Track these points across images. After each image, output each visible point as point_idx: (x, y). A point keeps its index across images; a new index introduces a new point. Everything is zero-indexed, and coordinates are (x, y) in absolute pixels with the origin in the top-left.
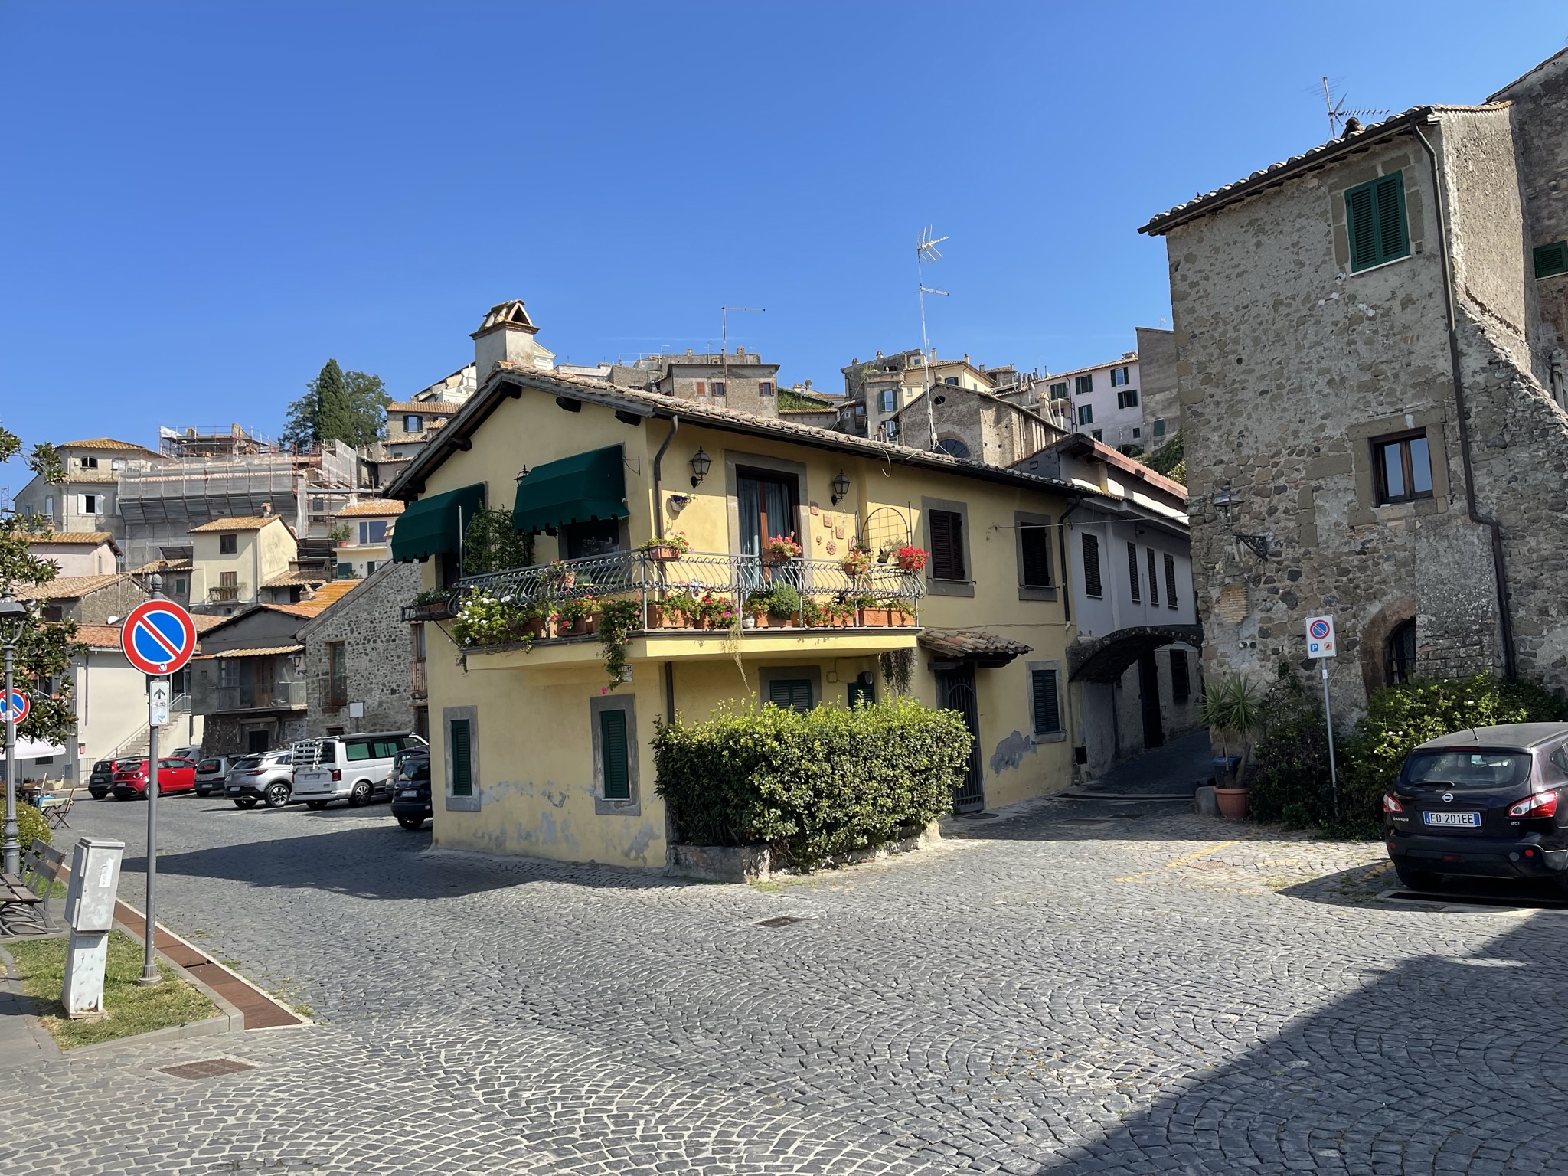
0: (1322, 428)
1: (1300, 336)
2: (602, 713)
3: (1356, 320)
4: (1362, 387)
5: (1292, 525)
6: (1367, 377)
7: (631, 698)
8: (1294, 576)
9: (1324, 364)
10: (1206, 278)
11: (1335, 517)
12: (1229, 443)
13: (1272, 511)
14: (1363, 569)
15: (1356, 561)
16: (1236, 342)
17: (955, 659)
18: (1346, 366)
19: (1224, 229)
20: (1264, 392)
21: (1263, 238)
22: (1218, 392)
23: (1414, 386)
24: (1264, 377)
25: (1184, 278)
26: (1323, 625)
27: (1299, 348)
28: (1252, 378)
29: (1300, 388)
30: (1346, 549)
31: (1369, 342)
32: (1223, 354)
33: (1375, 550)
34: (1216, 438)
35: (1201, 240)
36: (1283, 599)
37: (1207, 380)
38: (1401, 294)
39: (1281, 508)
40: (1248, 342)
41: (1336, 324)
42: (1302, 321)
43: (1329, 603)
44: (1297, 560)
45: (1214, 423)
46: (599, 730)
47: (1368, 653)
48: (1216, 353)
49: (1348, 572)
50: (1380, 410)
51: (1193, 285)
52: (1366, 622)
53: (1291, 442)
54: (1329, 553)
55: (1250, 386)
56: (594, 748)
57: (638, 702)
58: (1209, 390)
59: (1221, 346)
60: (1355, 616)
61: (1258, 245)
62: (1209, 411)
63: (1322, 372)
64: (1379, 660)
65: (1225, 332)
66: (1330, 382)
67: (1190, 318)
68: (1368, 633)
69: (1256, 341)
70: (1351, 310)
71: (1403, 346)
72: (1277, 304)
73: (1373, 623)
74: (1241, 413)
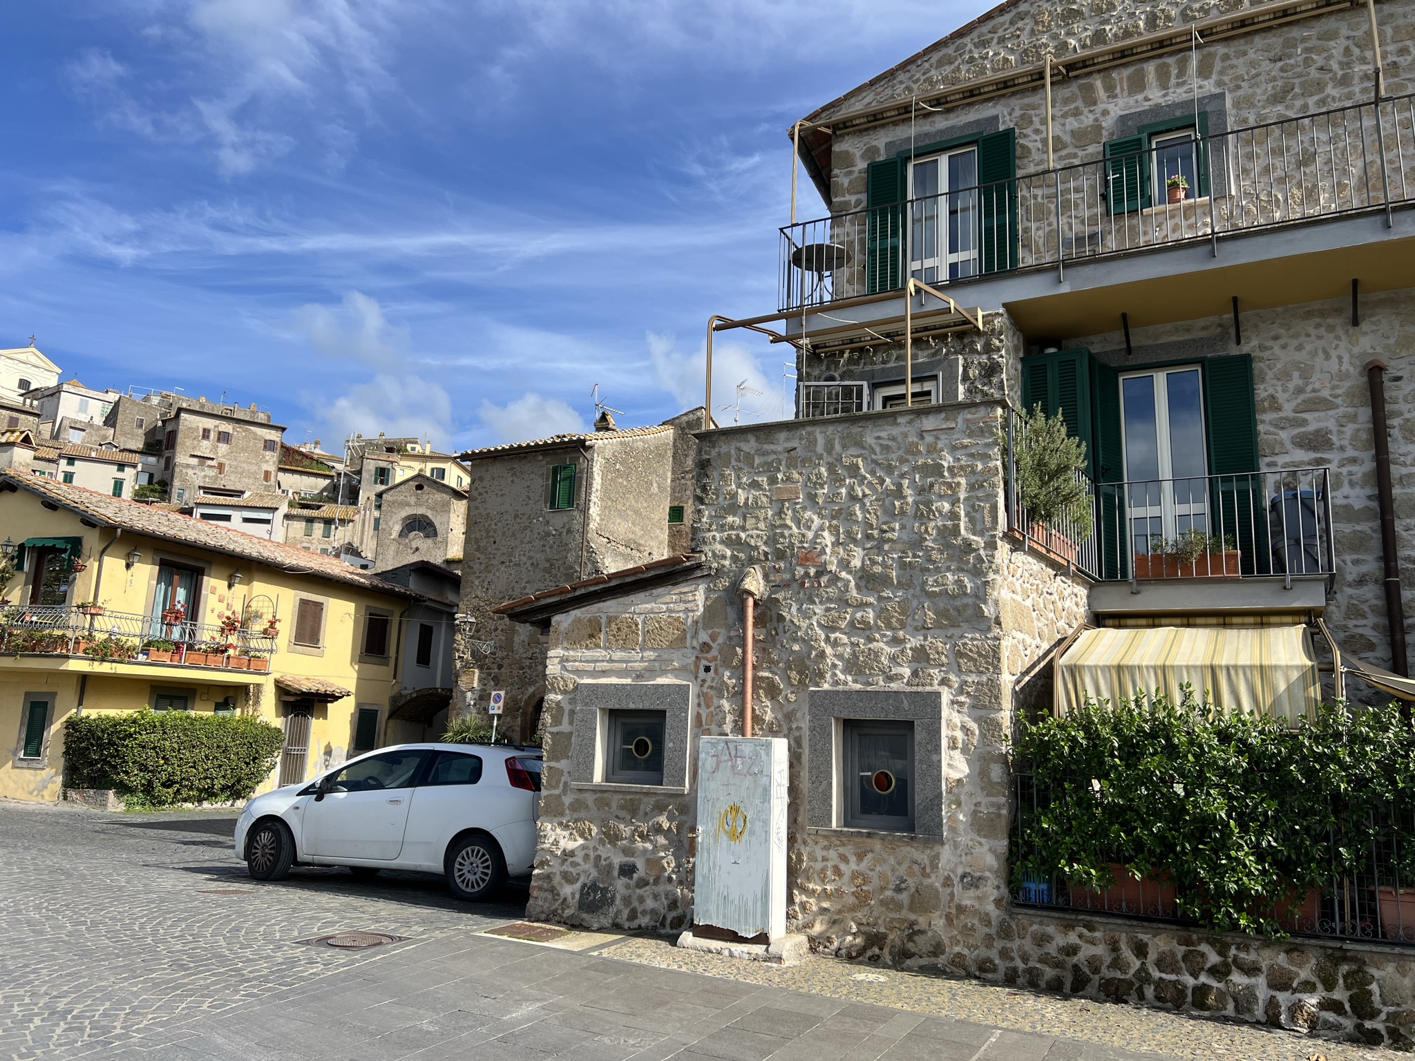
0: (525, 588)
1: (523, 536)
2: (32, 703)
3: (548, 534)
4: (545, 570)
5: (503, 638)
6: (548, 565)
7: (54, 695)
8: (500, 667)
9: (531, 554)
10: (487, 492)
11: (522, 637)
12: (483, 587)
13: (496, 629)
14: (530, 668)
15: (528, 662)
16: (495, 531)
17: (296, 694)
18: (540, 557)
19: (498, 469)
20: (503, 563)
21: (515, 479)
22: (482, 557)
23: (565, 575)
24: (504, 554)
25: (476, 489)
26: (499, 696)
27: (522, 542)
28: (499, 553)
29: (519, 565)
30: (524, 656)
31: (551, 547)
32: (488, 537)
33: (537, 658)
34: (477, 583)
35: (487, 471)
36: (493, 679)
37: (478, 549)
38: (567, 527)
39: (500, 628)
40: (500, 533)
41: (539, 534)
42: (525, 528)
43: (512, 684)
44: (503, 659)
45: (477, 574)
46: (27, 714)
47: (525, 714)
48: (485, 535)
49: (523, 668)
50: (550, 584)
51: (480, 494)
52: (526, 697)
53: (510, 593)
54: (517, 657)
55: (497, 557)
56: (21, 724)
57: (58, 698)
58: (478, 555)
59: (488, 532)
60: (522, 693)
61: (513, 481)
62: (476, 567)
63: (530, 558)
64: (528, 717)
65: (490, 525)
66: (532, 564)
67: (476, 512)
68: (527, 703)
69: (504, 533)
70: (546, 529)
71: (564, 553)
72: (516, 516)
73: (529, 697)
74: (490, 572)
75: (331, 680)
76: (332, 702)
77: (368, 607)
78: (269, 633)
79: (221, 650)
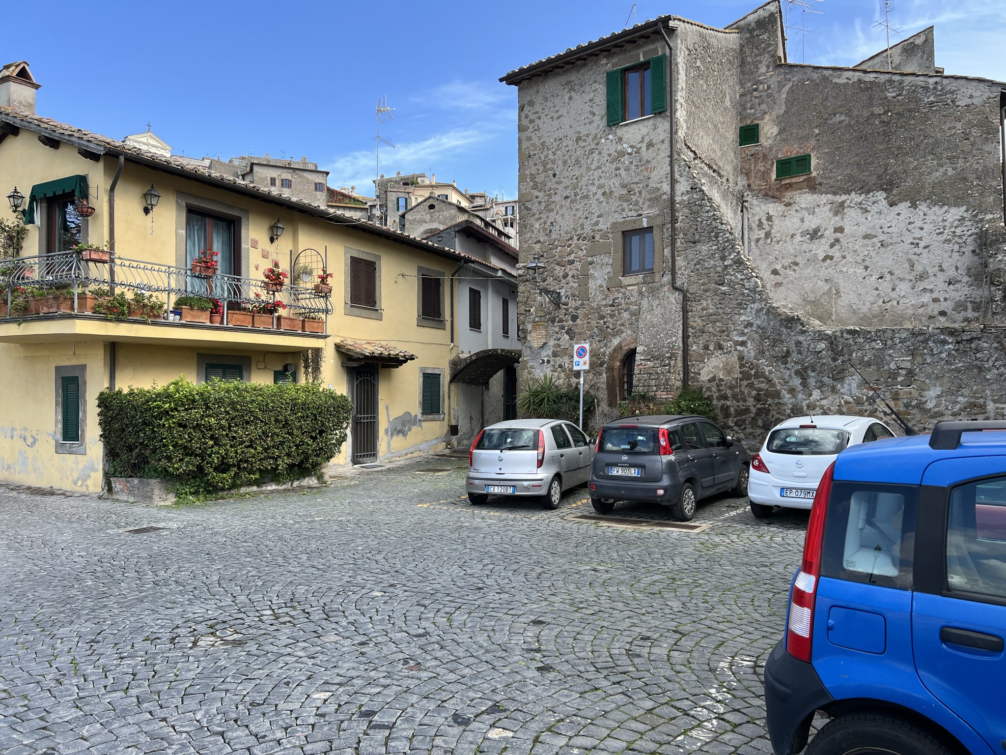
0: (597, 224)
1: (589, 161)
2: (63, 378)
3: (622, 154)
4: (621, 198)
5: (576, 285)
6: (625, 192)
7: (83, 367)
8: (574, 318)
9: (602, 181)
10: (539, 118)
11: (599, 282)
12: (545, 229)
13: (565, 276)
14: (612, 316)
15: (608, 310)
16: (553, 162)
17: (358, 359)
18: (613, 184)
19: (551, 86)
20: (567, 197)
21: (573, 93)
22: (541, 194)
23: (649, 200)
24: (566, 187)
25: (527, 116)
26: (583, 349)
27: (589, 169)
28: (561, 187)
29: (587, 197)
30: (604, 303)
31: (627, 169)
32: (545, 170)
33: (620, 304)
34: (537, 226)
35: (538, 92)
36: (567, 333)
37: (535, 187)
38: (647, 140)
39: (570, 274)
40: (560, 163)
41: (610, 155)
42: (591, 152)
43: (592, 337)
44: (577, 309)
45: (537, 216)
46: (60, 390)
47: (610, 369)
48: (541, 168)
49: (604, 317)
50: (630, 214)
51: (531, 121)
52: (611, 350)
53: (579, 232)
54: (594, 305)
55: (559, 192)
56: (56, 404)
57: (88, 370)
58: (536, 193)
59: (545, 164)
60: (606, 346)
61: (570, 98)
62: (535, 208)
63: (600, 187)
64: (616, 373)
65: (546, 156)
66: (604, 194)
67: (528, 144)
68: (612, 357)
69: (565, 162)
70: (619, 148)
71: (645, 174)
72: (579, 139)
73: (614, 350)
74: (552, 210)
75: (392, 344)
76: (397, 367)
77: (420, 269)
78: (322, 291)
79: (270, 309)
